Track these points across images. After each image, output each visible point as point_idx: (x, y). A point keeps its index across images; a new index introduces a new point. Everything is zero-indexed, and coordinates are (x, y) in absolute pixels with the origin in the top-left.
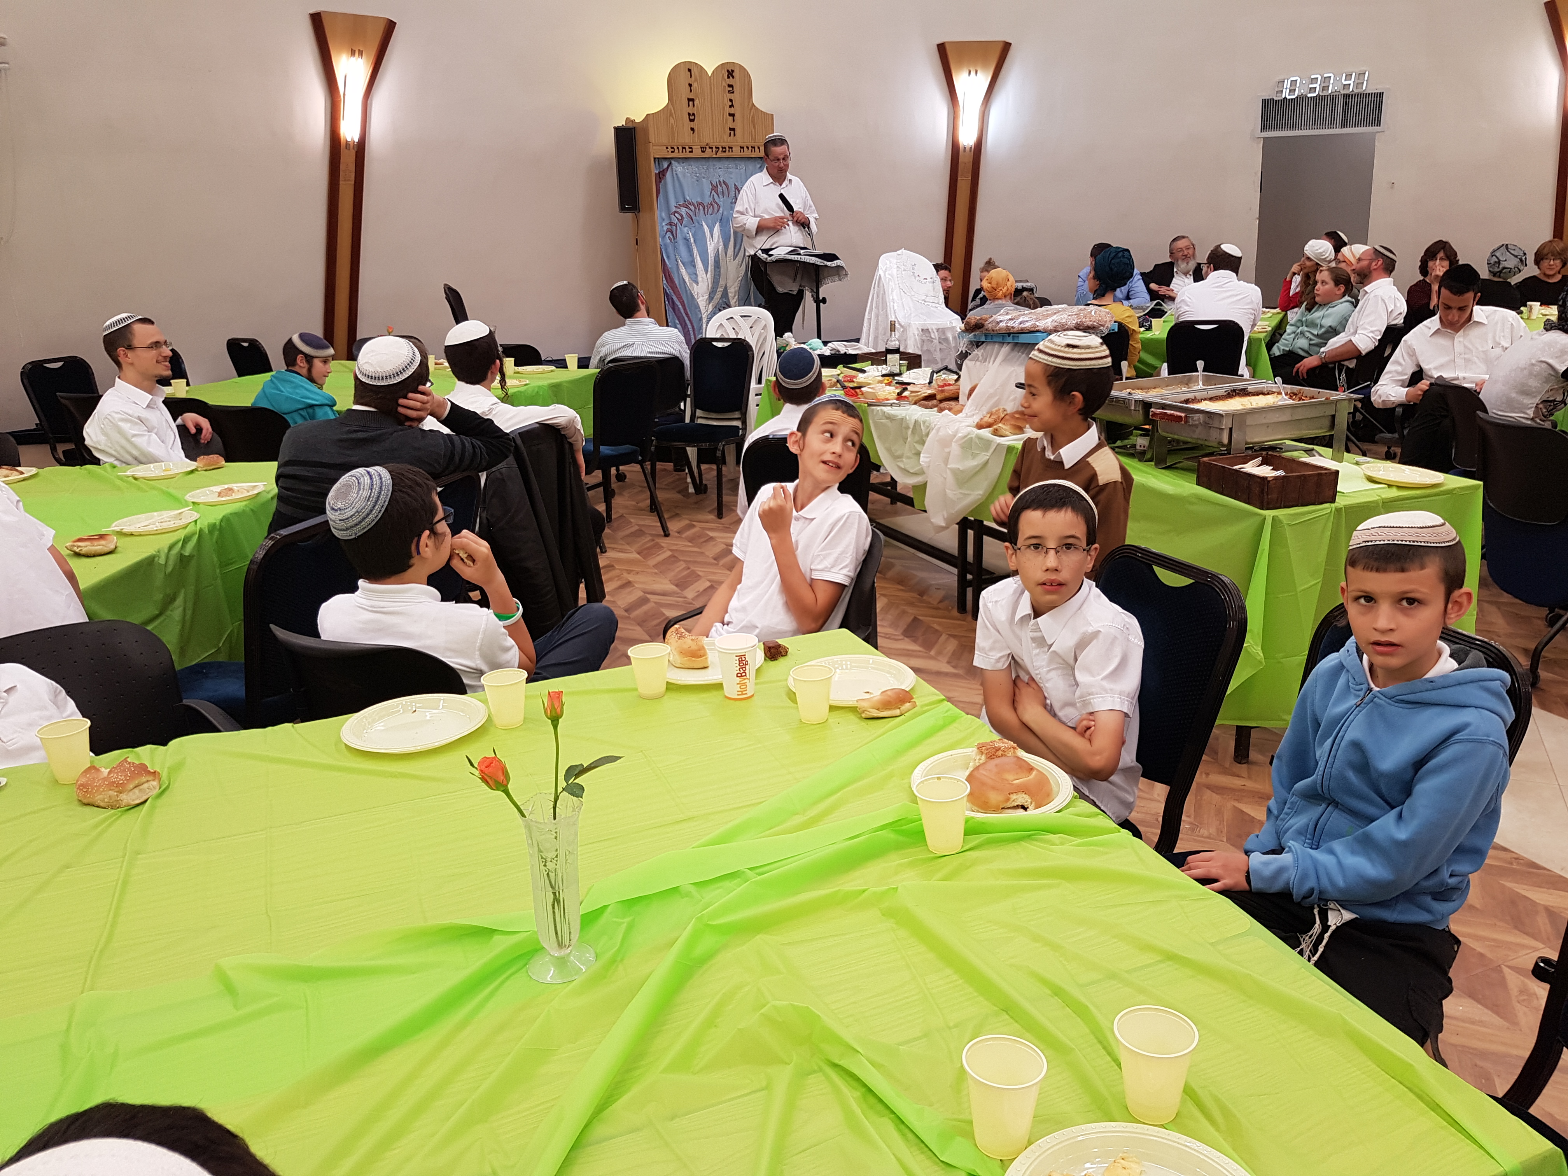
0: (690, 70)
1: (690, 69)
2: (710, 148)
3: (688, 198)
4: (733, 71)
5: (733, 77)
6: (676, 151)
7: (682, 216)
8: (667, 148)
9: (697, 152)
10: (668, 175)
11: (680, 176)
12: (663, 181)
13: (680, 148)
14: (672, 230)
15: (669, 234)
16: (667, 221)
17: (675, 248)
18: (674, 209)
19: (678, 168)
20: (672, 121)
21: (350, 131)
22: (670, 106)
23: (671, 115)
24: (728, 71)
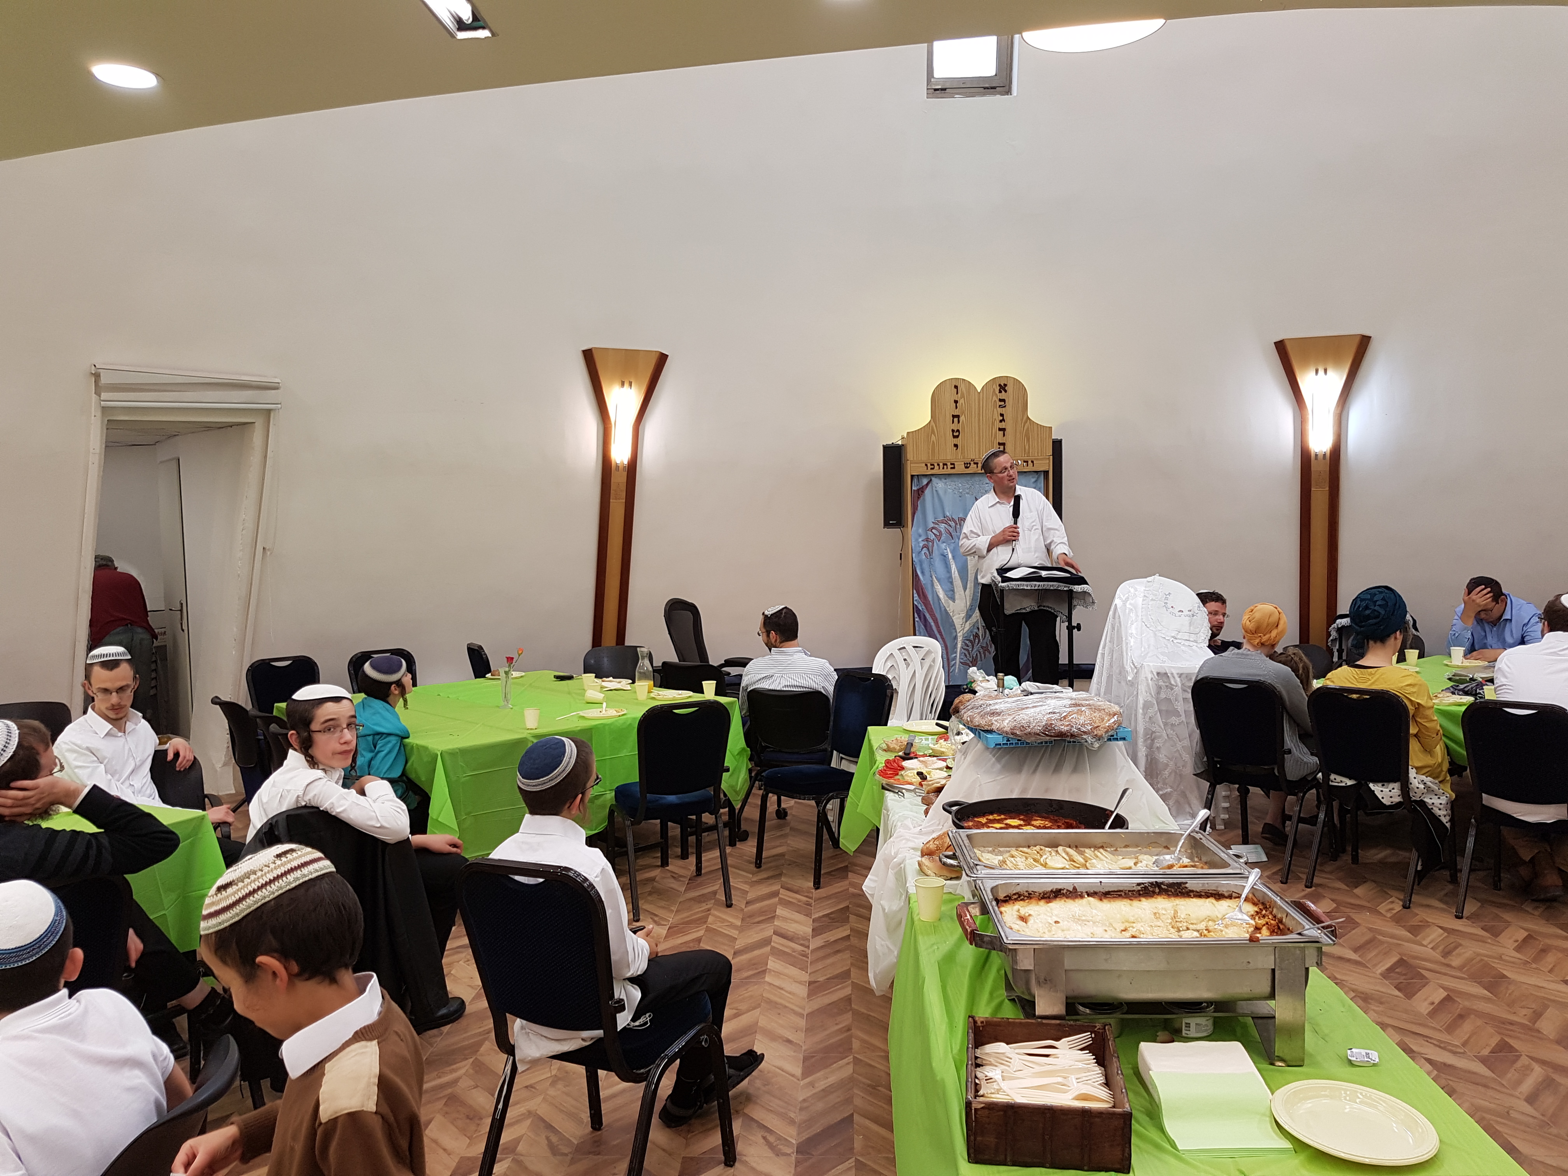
0: (956, 387)
1: (956, 385)
2: (975, 463)
3: (948, 514)
4: (1005, 385)
5: (1006, 391)
6: (936, 467)
7: (940, 532)
8: (926, 465)
9: (960, 468)
10: (928, 492)
11: (941, 493)
12: (922, 498)
13: (941, 464)
14: (928, 545)
15: (925, 550)
16: (923, 537)
17: (931, 564)
18: (932, 525)
19: (939, 485)
20: (933, 437)
21: (620, 455)
22: (933, 423)
23: (933, 432)
24: (1000, 385)
